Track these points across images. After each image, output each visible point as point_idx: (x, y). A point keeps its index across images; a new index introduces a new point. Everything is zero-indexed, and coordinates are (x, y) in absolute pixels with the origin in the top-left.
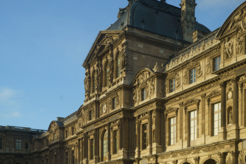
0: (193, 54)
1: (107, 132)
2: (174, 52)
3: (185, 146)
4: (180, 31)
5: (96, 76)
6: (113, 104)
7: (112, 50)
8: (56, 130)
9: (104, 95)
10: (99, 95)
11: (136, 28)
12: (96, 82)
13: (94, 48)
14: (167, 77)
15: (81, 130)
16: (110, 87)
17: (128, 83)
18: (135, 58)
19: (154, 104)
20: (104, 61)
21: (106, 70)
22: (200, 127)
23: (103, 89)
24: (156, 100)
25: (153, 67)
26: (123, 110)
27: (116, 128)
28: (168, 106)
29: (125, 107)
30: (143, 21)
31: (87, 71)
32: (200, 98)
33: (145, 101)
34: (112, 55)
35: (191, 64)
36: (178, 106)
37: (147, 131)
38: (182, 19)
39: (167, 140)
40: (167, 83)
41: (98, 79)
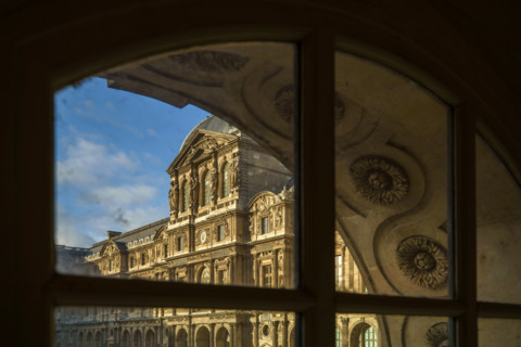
1: (207, 270)
6: (219, 233)
10: (195, 217)
13: (187, 150)
15: (160, 261)
16: (213, 209)
18: (250, 174)
19: (282, 242)
20: (201, 170)
21: (204, 182)
24: (285, 237)
25: (280, 192)
26: (236, 244)
27: (223, 267)
29: (239, 241)
31: (174, 179)
33: (268, 236)
34: (216, 165)
37: (270, 275)
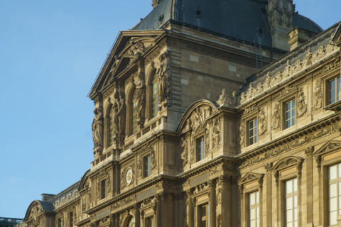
0: (290, 71)
1: (133, 220)
2: (256, 70)
4: (265, 30)
5: (113, 115)
6: (146, 167)
7: (143, 66)
8: (39, 218)
9: (129, 151)
10: (120, 151)
11: (187, 25)
12: (113, 126)
13: (110, 62)
14: (244, 117)
15: (86, 216)
16: (139, 136)
17: (172, 128)
18: (185, 82)
19: (220, 167)
20: (128, 87)
21: (131, 104)
22: (304, 209)
23: (127, 140)
24: (223, 160)
25: (218, 98)
26: (163, 178)
27: (150, 212)
28: (244, 171)
29: (167, 174)
30: (198, 13)
31: (97, 106)
32: (303, 155)
33: (203, 161)
34: (142, 77)
35: (286, 91)
36: (263, 170)
37: (207, 218)
38: (270, 7)
40: (243, 127)
41: (117, 121)
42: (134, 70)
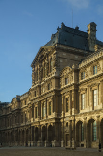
0: (95, 58)
1: (45, 103)
2: (85, 57)
3: (91, 110)
4: (87, 45)
5: (38, 72)
6: (49, 87)
7: (48, 57)
8: (16, 102)
9: (44, 82)
10: (41, 82)
11: (62, 44)
12: (39, 75)
13: (38, 56)
14: (80, 71)
15: (30, 102)
16: (47, 78)
17: (57, 75)
18: (61, 61)
19: (73, 87)
20: (43, 63)
21: (44, 68)
22: (100, 99)
23: (43, 79)
24: (73, 84)
25: (72, 66)
26: (55, 90)
27: (50, 100)
28: (80, 88)
30: (66, 41)
31: (34, 69)
32: (99, 82)
33: (67, 85)
34: (48, 60)
35: (94, 63)
36: (86, 87)
37: (69, 102)
38: (88, 38)
39: (80, 106)
40: (80, 74)
41: (40, 74)
42: (45, 58)
